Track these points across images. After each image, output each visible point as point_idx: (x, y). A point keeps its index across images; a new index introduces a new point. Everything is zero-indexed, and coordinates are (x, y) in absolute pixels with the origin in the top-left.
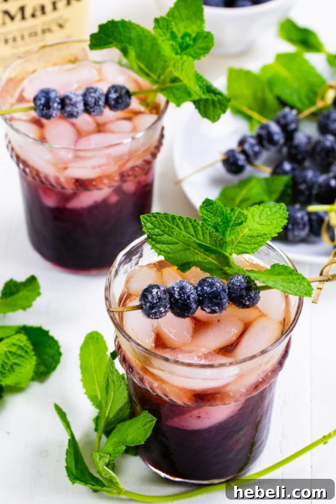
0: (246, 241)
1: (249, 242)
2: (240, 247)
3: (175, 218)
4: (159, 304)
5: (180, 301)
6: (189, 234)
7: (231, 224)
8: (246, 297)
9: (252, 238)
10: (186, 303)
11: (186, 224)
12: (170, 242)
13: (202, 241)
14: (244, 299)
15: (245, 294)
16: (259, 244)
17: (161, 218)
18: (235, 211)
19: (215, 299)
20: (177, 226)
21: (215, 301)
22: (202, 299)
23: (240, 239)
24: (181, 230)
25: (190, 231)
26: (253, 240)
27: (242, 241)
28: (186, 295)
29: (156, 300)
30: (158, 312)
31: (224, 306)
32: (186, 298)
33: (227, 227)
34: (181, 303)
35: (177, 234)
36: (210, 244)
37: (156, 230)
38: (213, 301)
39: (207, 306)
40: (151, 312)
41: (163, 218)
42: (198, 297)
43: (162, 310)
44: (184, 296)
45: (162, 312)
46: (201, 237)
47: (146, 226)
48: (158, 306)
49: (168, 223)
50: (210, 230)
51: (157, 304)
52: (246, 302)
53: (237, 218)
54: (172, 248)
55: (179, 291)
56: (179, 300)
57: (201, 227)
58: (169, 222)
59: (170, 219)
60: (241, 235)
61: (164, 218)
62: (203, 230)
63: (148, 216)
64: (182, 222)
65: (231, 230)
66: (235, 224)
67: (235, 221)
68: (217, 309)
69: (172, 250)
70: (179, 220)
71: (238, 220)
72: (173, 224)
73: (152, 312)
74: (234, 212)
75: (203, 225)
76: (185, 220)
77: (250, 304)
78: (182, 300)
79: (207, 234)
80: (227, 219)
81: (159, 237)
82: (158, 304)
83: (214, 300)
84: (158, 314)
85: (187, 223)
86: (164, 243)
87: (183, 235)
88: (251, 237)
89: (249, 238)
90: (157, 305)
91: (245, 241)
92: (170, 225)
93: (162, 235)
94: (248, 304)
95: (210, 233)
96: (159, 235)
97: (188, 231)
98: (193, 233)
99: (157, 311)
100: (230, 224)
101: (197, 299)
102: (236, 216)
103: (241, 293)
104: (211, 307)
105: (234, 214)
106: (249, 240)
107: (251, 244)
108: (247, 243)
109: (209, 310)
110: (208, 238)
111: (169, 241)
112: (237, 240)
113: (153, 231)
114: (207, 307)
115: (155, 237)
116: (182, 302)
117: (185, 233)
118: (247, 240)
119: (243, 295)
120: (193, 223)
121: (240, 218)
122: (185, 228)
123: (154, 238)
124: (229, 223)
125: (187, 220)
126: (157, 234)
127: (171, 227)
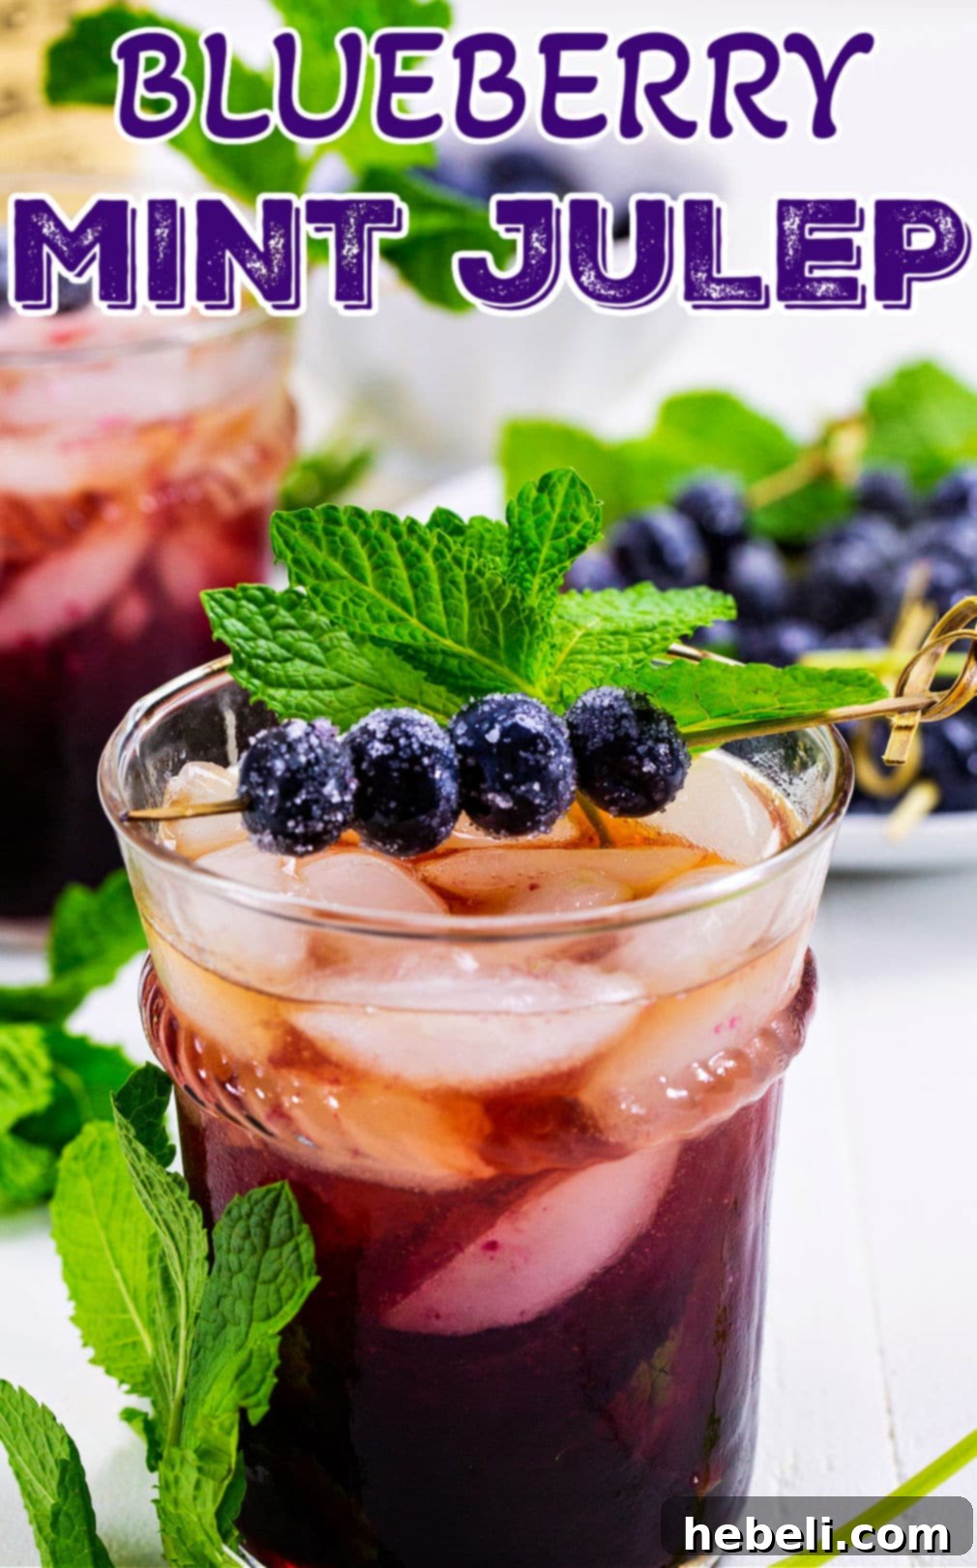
0: (601, 646)
1: (613, 648)
2: (582, 662)
3: (337, 522)
4: (316, 769)
5: (395, 764)
6: (393, 596)
7: (545, 552)
8: (640, 742)
9: (619, 637)
10: (417, 768)
11: (380, 551)
12: (318, 681)
13: (440, 632)
14: (634, 752)
15: (634, 732)
16: (650, 650)
17: (284, 527)
18: (554, 485)
19: (526, 751)
20: (348, 560)
21: (526, 760)
22: (478, 764)
23: (577, 643)
24: (362, 579)
25: (394, 584)
26: (626, 643)
27: (587, 647)
28: (414, 740)
29: (306, 754)
30: (316, 801)
31: (561, 783)
32: (418, 752)
33: (528, 576)
34: (399, 770)
35: (345, 606)
36: (473, 641)
37: (262, 642)
38: (520, 757)
39: (498, 786)
40: (289, 804)
41: (293, 526)
42: (460, 756)
43: (331, 796)
44: (410, 745)
45: (330, 802)
46: (438, 614)
47: (223, 627)
48: (313, 779)
49: (310, 546)
50: (469, 567)
51: (310, 769)
52: (641, 765)
53: (562, 518)
54: (327, 699)
55: (389, 731)
56: (391, 762)
57: (438, 555)
58: (317, 543)
59: (319, 525)
60: (579, 633)
61: (298, 524)
62: (443, 570)
63: (230, 595)
64: (365, 539)
65: (542, 588)
66: (555, 555)
67: (556, 536)
68: (536, 794)
69: (328, 705)
70: (354, 528)
71: (568, 531)
72: (333, 553)
73: (294, 804)
74: (550, 494)
75: (442, 546)
76: (376, 527)
77: (657, 773)
78: (402, 760)
79: (459, 590)
80: (525, 540)
81: (275, 664)
82: (313, 771)
83: (522, 754)
84: (316, 810)
85: (382, 545)
86: (298, 686)
87: (369, 610)
88: (614, 633)
89: (611, 638)
90: (310, 773)
91: (597, 648)
92: (321, 557)
93: (286, 660)
94: (649, 772)
95: (469, 580)
96: (274, 658)
97: (389, 586)
98: (408, 593)
99: (315, 796)
100: (537, 560)
101: (456, 763)
102: (558, 509)
103: (621, 733)
104: (514, 787)
105: (552, 504)
106: (609, 643)
107: (621, 652)
108: (605, 650)
109: (508, 801)
110: (465, 607)
111: (312, 678)
112: (567, 650)
113: (252, 644)
114: (498, 792)
115: (261, 663)
116: (405, 765)
117: (379, 596)
118: (604, 643)
119: (627, 736)
120: (405, 537)
121: (575, 519)
122: (376, 567)
123: (258, 666)
124: (534, 555)
125: (384, 527)
126: (268, 655)
127: (323, 573)
